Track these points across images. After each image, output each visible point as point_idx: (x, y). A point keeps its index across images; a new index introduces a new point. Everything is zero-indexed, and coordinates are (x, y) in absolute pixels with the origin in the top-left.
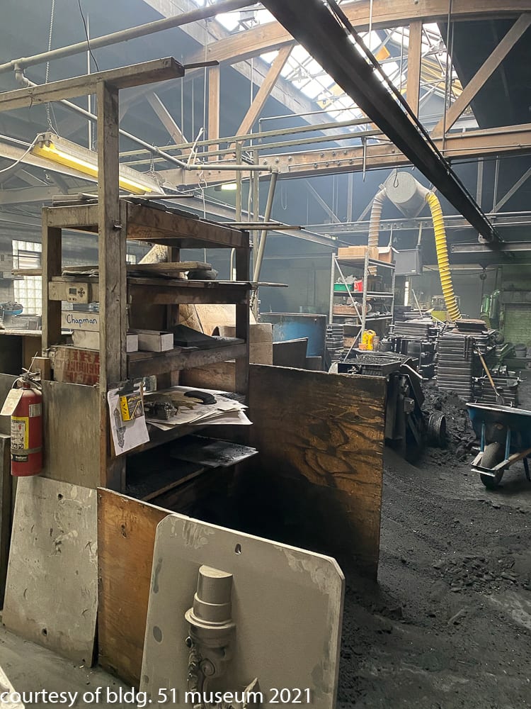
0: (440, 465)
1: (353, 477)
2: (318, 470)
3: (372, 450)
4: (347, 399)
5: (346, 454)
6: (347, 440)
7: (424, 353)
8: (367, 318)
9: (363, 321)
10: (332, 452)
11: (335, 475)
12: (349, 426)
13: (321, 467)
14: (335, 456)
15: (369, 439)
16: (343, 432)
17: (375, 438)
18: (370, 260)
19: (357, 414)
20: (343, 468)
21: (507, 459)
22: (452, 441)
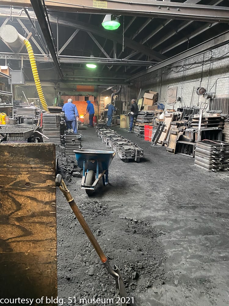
3: (45, 211)
4: (17, 168)
10: (4, 220)
11: (10, 240)
14: (9, 224)
15: (42, 202)
16: (14, 200)
17: (47, 200)
21: (98, 178)
22: (62, 171)
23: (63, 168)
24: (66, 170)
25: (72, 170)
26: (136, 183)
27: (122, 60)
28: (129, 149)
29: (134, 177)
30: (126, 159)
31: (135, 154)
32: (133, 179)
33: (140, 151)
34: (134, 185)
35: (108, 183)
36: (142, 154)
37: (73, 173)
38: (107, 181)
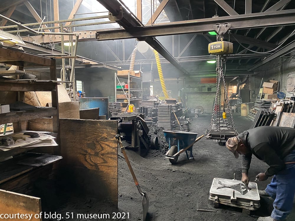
0: (155, 156)
1: (106, 164)
2: (91, 163)
3: (113, 152)
4: (102, 131)
5: (103, 155)
6: (103, 149)
7: (153, 113)
8: (130, 99)
9: (129, 101)
10: (97, 154)
11: (98, 164)
12: (103, 142)
13: (92, 162)
14: (98, 156)
15: (111, 147)
16: (101, 145)
17: (114, 147)
18: (130, 76)
19: (106, 137)
20: (102, 161)
21: (178, 151)
22: (160, 146)
27: (236, 55)
32: (217, 157)
34: (213, 162)
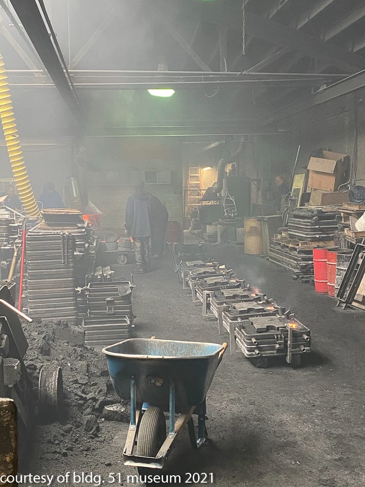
21: (172, 431)
22: (74, 404)
23: (76, 395)
24: (85, 399)
25: (101, 399)
26: (291, 439)
28: (269, 328)
29: (285, 417)
30: (261, 357)
31: (286, 342)
32: (281, 424)
33: (301, 334)
34: (283, 446)
35: (207, 440)
36: (308, 344)
37: (106, 407)
38: (203, 432)
